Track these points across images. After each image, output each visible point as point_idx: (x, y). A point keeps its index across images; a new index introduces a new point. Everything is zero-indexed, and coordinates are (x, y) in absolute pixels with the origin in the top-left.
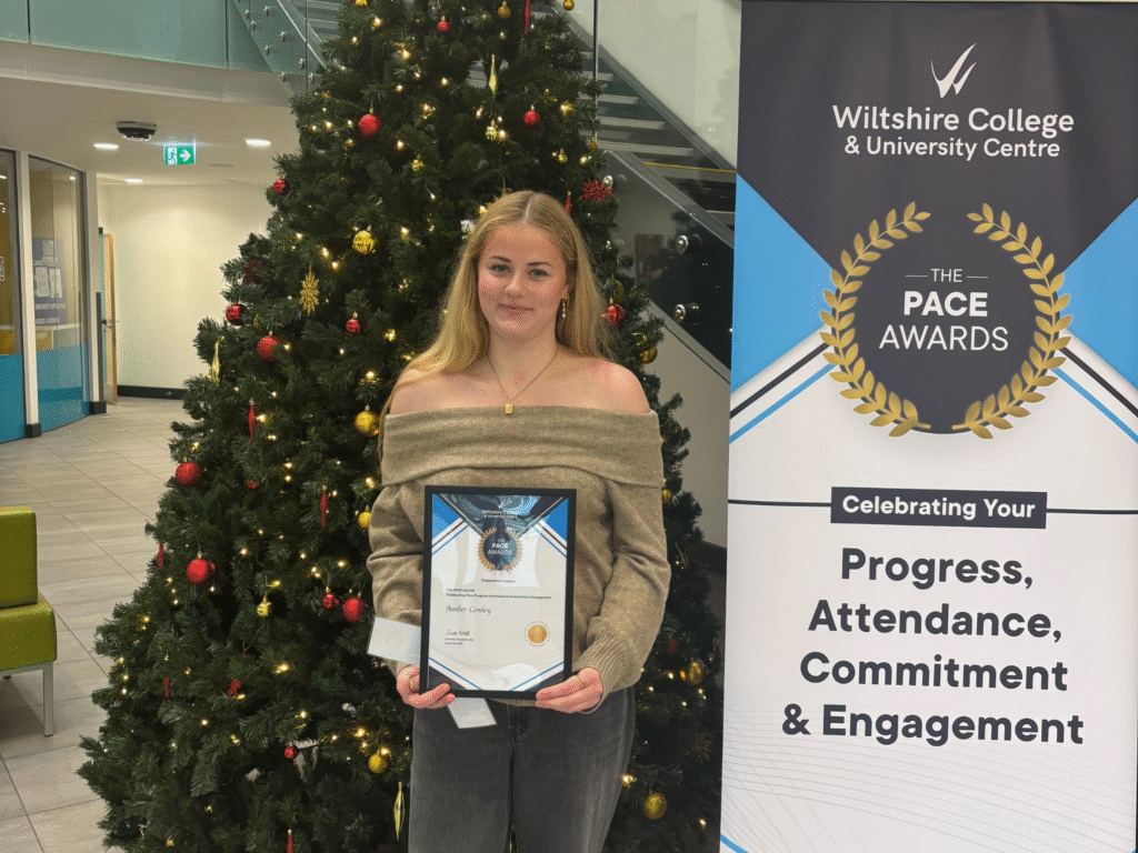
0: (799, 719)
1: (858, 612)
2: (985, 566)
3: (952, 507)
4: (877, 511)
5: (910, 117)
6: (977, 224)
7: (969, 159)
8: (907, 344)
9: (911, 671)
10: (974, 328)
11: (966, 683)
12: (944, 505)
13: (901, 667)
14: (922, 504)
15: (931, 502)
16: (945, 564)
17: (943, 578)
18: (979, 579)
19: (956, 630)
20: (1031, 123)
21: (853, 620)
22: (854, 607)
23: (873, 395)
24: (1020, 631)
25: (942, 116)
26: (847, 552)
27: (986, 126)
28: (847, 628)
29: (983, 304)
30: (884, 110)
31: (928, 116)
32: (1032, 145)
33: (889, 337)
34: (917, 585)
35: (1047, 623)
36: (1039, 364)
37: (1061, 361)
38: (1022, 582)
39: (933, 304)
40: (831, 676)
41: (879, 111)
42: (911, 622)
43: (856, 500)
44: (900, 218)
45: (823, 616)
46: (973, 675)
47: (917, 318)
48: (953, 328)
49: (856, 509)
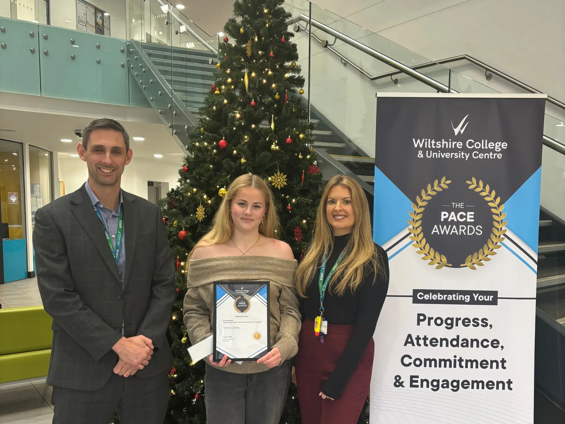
0: (400, 381)
1: (423, 339)
2: (474, 320)
3: (459, 297)
4: (431, 299)
5: (443, 143)
6: (470, 185)
7: (466, 160)
8: (442, 233)
10: (469, 226)
12: (457, 296)
13: (440, 361)
14: (449, 296)
15: (452, 295)
16: (458, 320)
17: (457, 325)
18: (471, 326)
19: (462, 346)
20: (491, 145)
21: (421, 342)
22: (422, 336)
23: (429, 253)
24: (487, 346)
25: (456, 142)
26: (419, 315)
27: (473, 146)
29: (472, 217)
30: (433, 140)
31: (450, 143)
32: (491, 154)
33: (435, 230)
35: (498, 343)
36: (495, 240)
37: (503, 239)
38: (488, 327)
39: (453, 217)
41: (431, 141)
42: (444, 342)
43: (423, 294)
44: (439, 183)
45: (409, 340)
46: (469, 363)
47: (446, 222)
48: (460, 226)
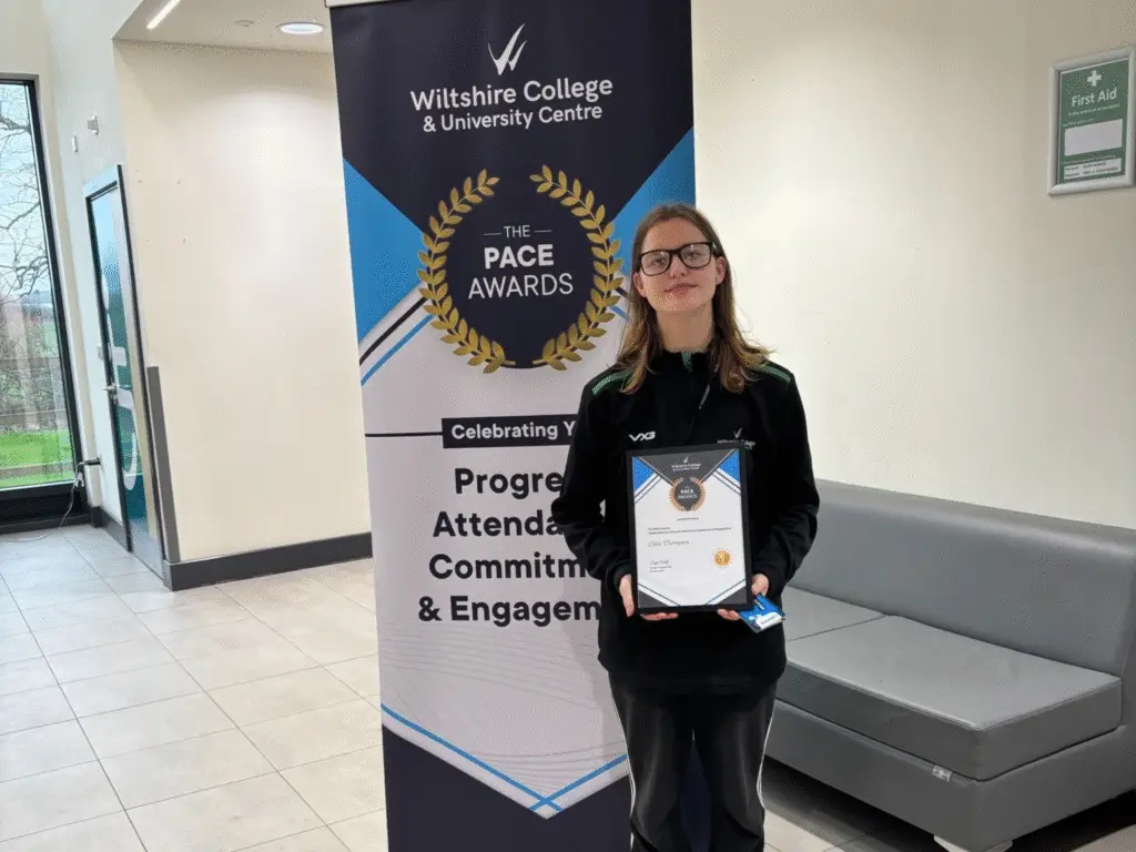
9: (517, 566)
11: (562, 574)
28: (464, 533)
34: (516, 496)
40: (454, 573)
49: (462, 436)
